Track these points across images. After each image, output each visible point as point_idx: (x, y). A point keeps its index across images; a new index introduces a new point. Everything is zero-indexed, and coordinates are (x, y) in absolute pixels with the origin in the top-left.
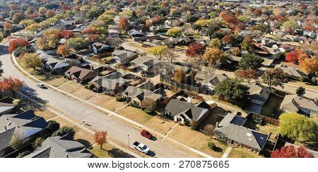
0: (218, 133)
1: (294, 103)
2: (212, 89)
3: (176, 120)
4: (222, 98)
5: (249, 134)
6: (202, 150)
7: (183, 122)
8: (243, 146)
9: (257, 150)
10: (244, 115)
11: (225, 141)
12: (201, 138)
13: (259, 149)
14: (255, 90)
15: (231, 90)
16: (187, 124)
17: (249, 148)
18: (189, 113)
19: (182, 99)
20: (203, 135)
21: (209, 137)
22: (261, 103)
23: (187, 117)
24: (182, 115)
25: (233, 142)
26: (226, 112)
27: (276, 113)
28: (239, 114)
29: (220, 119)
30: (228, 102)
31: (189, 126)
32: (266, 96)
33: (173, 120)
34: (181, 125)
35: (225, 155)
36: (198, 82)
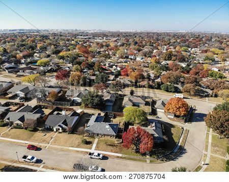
0: (87, 131)
1: (130, 100)
2: (79, 101)
3: (55, 130)
4: (86, 106)
5: (108, 127)
6: (78, 146)
7: (61, 131)
8: (105, 135)
9: (113, 136)
10: (103, 114)
11: (93, 135)
12: (76, 138)
13: (115, 134)
14: (107, 97)
15: (92, 99)
16: (64, 131)
17: (108, 135)
18: (65, 123)
19: (58, 114)
20: (77, 136)
21: (81, 136)
22: (111, 104)
23: (64, 126)
24: (59, 126)
25: (98, 134)
26: (90, 115)
27: (121, 109)
28: (99, 114)
29: (87, 121)
30: (91, 108)
31: (66, 132)
32: (114, 99)
33: (53, 131)
34: (60, 133)
35: (94, 145)
36: (68, 98)
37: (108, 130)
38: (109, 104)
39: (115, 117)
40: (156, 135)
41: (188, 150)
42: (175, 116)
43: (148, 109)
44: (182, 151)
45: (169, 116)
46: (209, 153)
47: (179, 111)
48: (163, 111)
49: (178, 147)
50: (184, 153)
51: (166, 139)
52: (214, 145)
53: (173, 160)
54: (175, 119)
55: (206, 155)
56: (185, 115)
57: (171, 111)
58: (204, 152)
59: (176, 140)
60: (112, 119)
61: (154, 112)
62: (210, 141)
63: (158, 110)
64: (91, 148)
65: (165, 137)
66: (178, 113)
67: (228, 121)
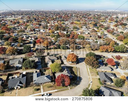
0: (35, 84)
3: (16, 88)
4: (27, 68)
6: (33, 93)
8: (45, 83)
9: (50, 82)
10: (38, 71)
11: (38, 85)
12: (30, 89)
15: (30, 64)
16: (22, 87)
17: (47, 82)
18: (21, 83)
19: (13, 78)
21: (32, 87)
23: (21, 85)
24: (18, 85)
25: (41, 84)
28: (36, 72)
29: (32, 77)
31: (23, 87)
32: (40, 60)
34: (19, 89)
35: (42, 90)
36: (12, 66)
37: (46, 79)
38: (39, 64)
39: (45, 71)
40: (69, 75)
41: (82, 78)
42: (72, 62)
43: (59, 62)
44: (80, 79)
45: (69, 63)
46: (91, 77)
47: (74, 60)
48: (66, 61)
49: (78, 78)
51: (73, 75)
52: (91, 73)
53: (79, 84)
54: (72, 63)
55: (90, 78)
56: (76, 61)
57: (70, 60)
58: (89, 77)
59: (77, 75)
60: (44, 72)
61: (62, 63)
62: (89, 71)
63: (63, 61)
64: (41, 92)
65: (72, 75)
66: (73, 61)
67: (94, 61)
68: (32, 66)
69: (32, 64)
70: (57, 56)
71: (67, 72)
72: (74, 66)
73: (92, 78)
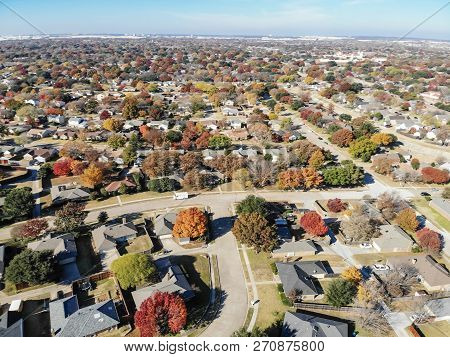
37: (102, 320)
38: (68, 260)
39: (94, 287)
40: (183, 291)
41: (228, 292)
42: (192, 239)
43: (144, 243)
44: (220, 295)
45: (182, 243)
46: (253, 283)
47: (197, 230)
48: (170, 236)
49: (214, 292)
50: (224, 299)
51: (197, 289)
52: (254, 268)
53: (216, 317)
54: (192, 243)
55: (251, 287)
56: (205, 233)
57: (185, 233)
58: (247, 284)
59: (207, 283)
60: (90, 293)
61: (158, 246)
62: (248, 263)
63: (161, 237)
65: (194, 288)
66: (195, 234)
67: (263, 228)
68: (42, 277)
69: (44, 268)
70: (136, 222)
71: (174, 279)
72: (198, 250)
73: (260, 288)
